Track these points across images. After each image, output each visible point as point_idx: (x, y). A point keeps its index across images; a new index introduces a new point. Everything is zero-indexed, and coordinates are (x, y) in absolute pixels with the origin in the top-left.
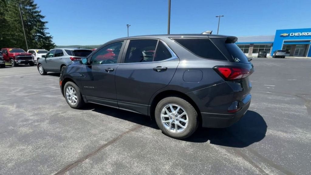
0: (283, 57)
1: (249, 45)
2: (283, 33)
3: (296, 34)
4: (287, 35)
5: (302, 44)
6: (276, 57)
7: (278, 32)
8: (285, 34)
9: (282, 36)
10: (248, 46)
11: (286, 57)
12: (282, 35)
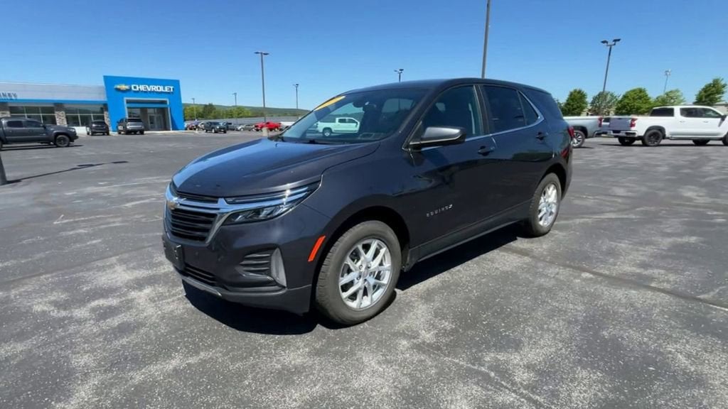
0: (142, 132)
1: (52, 106)
2: (118, 84)
3: (142, 88)
4: (127, 87)
5: (154, 108)
6: (129, 132)
7: (109, 81)
8: (124, 87)
9: (118, 90)
10: (51, 110)
11: (145, 132)
12: (118, 87)
